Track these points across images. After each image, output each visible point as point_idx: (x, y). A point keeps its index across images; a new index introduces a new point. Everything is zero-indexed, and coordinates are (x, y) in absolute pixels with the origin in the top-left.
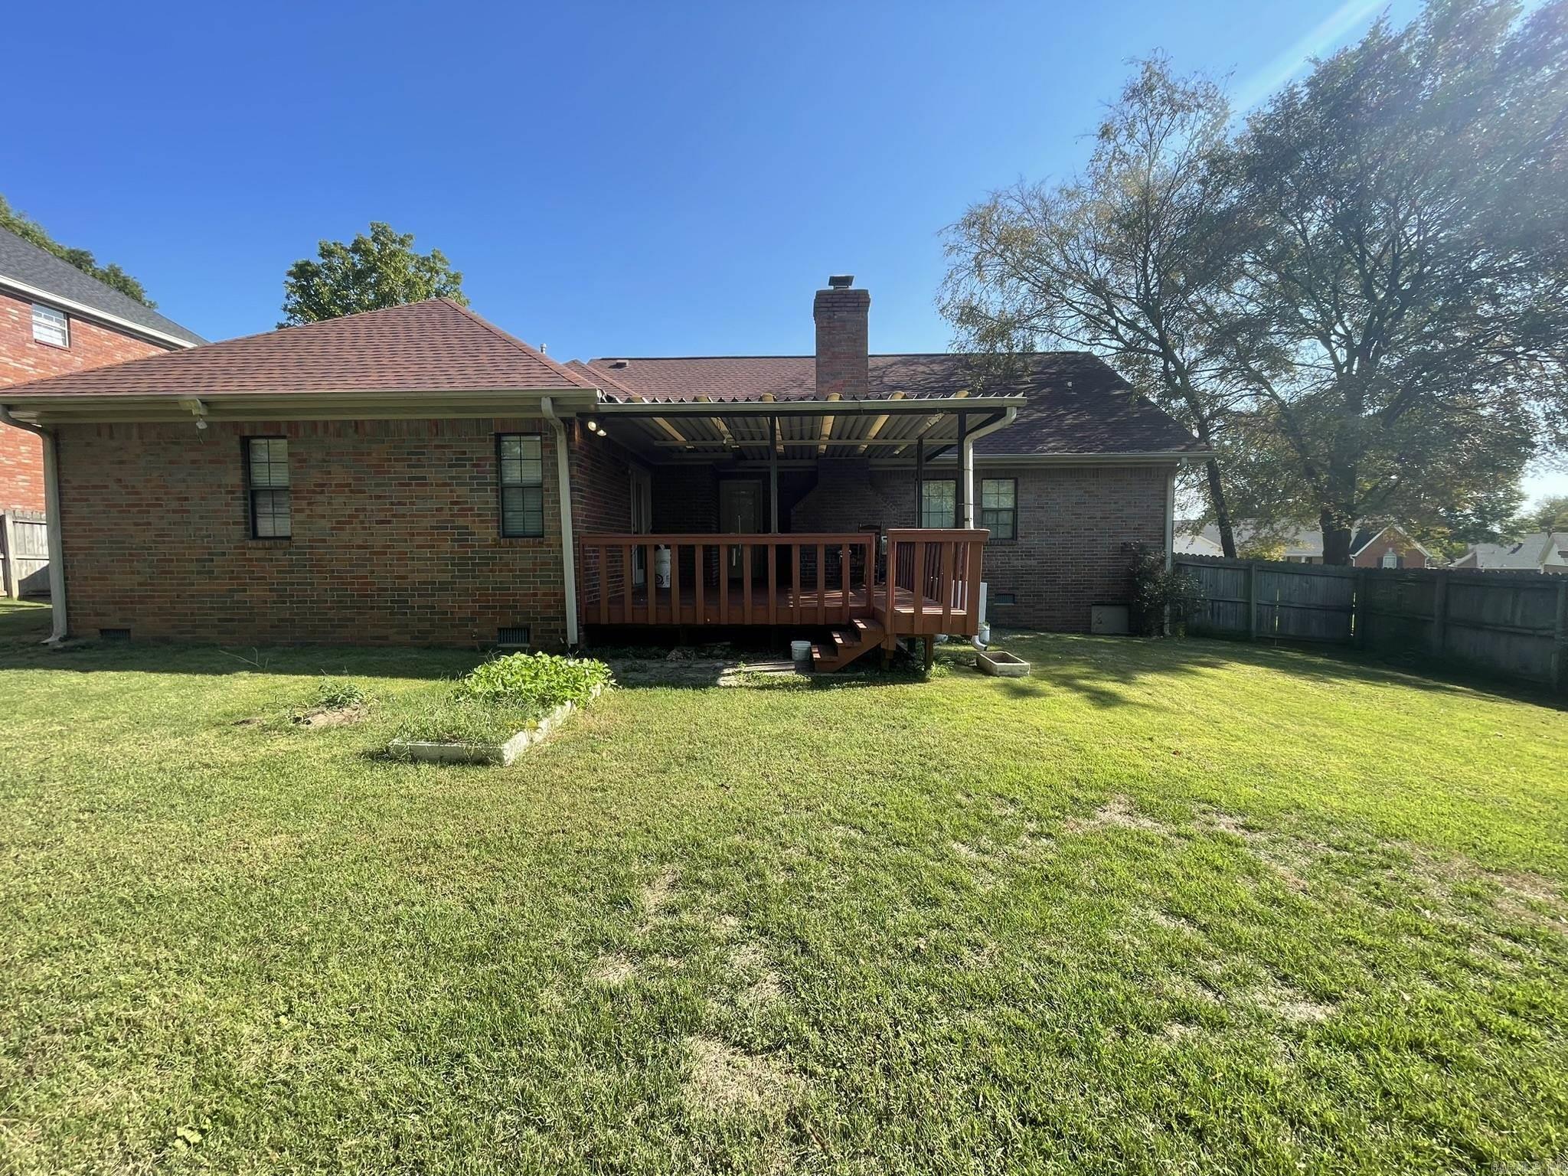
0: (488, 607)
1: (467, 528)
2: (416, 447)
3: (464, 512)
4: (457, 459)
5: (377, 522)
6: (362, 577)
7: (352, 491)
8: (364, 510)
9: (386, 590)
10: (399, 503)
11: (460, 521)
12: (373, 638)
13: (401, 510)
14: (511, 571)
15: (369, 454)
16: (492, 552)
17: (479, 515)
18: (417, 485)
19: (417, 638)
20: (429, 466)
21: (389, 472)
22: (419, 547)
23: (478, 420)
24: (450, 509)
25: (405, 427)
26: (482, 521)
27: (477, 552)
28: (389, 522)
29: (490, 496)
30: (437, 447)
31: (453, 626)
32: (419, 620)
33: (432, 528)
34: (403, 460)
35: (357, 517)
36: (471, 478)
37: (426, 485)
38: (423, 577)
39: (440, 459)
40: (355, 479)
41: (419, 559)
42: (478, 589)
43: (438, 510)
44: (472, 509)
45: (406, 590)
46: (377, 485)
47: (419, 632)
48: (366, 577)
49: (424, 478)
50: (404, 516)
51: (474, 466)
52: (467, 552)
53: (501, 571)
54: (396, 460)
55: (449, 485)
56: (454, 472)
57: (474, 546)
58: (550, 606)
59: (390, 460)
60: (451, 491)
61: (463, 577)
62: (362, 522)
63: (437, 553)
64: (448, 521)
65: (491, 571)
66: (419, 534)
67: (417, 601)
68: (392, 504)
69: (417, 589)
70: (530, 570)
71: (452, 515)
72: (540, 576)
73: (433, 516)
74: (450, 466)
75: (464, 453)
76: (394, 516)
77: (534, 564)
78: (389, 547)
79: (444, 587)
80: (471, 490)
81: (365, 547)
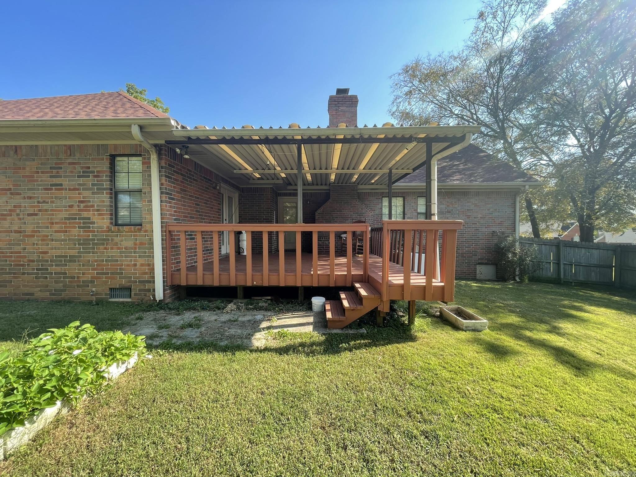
0: (103, 274)
1: (89, 219)
2: (56, 164)
3: (87, 208)
4: (83, 172)
5: (29, 215)
6: (16, 253)
7: (11, 194)
8: (20, 206)
9: (33, 261)
10: (44, 202)
11: (85, 214)
12: (23, 294)
13: (45, 206)
14: (119, 248)
15: (24, 168)
16: (106, 236)
17: (98, 210)
18: (56, 189)
19: (54, 294)
20: (65, 177)
21: (37, 181)
22: (56, 232)
23: (98, 145)
24: (78, 206)
25: (49, 150)
26: (100, 215)
27: (96, 236)
28: (36, 215)
29: (105, 198)
30: (70, 164)
31: (78, 286)
32: (56, 282)
33: (66, 219)
34: (47, 172)
35: (14, 211)
36: (93, 185)
37: (62, 189)
38: (58, 252)
39: (72, 172)
40: (14, 185)
41: (56, 240)
42: (96, 261)
43: (70, 206)
44: (93, 206)
45: (47, 261)
46: (29, 189)
47: (55, 290)
48: (20, 253)
49: (61, 185)
50: (46, 210)
51: (95, 176)
52: (89, 236)
53: (112, 248)
54: (42, 172)
55: (78, 189)
56: (81, 181)
57: (94, 232)
58: (146, 273)
59: (38, 172)
60: (79, 194)
61: (86, 253)
62: (18, 215)
63: (68, 236)
64: (76, 214)
65: (105, 248)
66: (56, 223)
67: (54, 269)
68: (38, 202)
69: (55, 261)
70: (132, 248)
71: (79, 210)
72: (138, 252)
73: (66, 210)
74: (79, 177)
75: (89, 168)
76: (40, 211)
77: (135, 244)
78: (36, 232)
79: (72, 259)
80: (93, 193)
81: (20, 232)
